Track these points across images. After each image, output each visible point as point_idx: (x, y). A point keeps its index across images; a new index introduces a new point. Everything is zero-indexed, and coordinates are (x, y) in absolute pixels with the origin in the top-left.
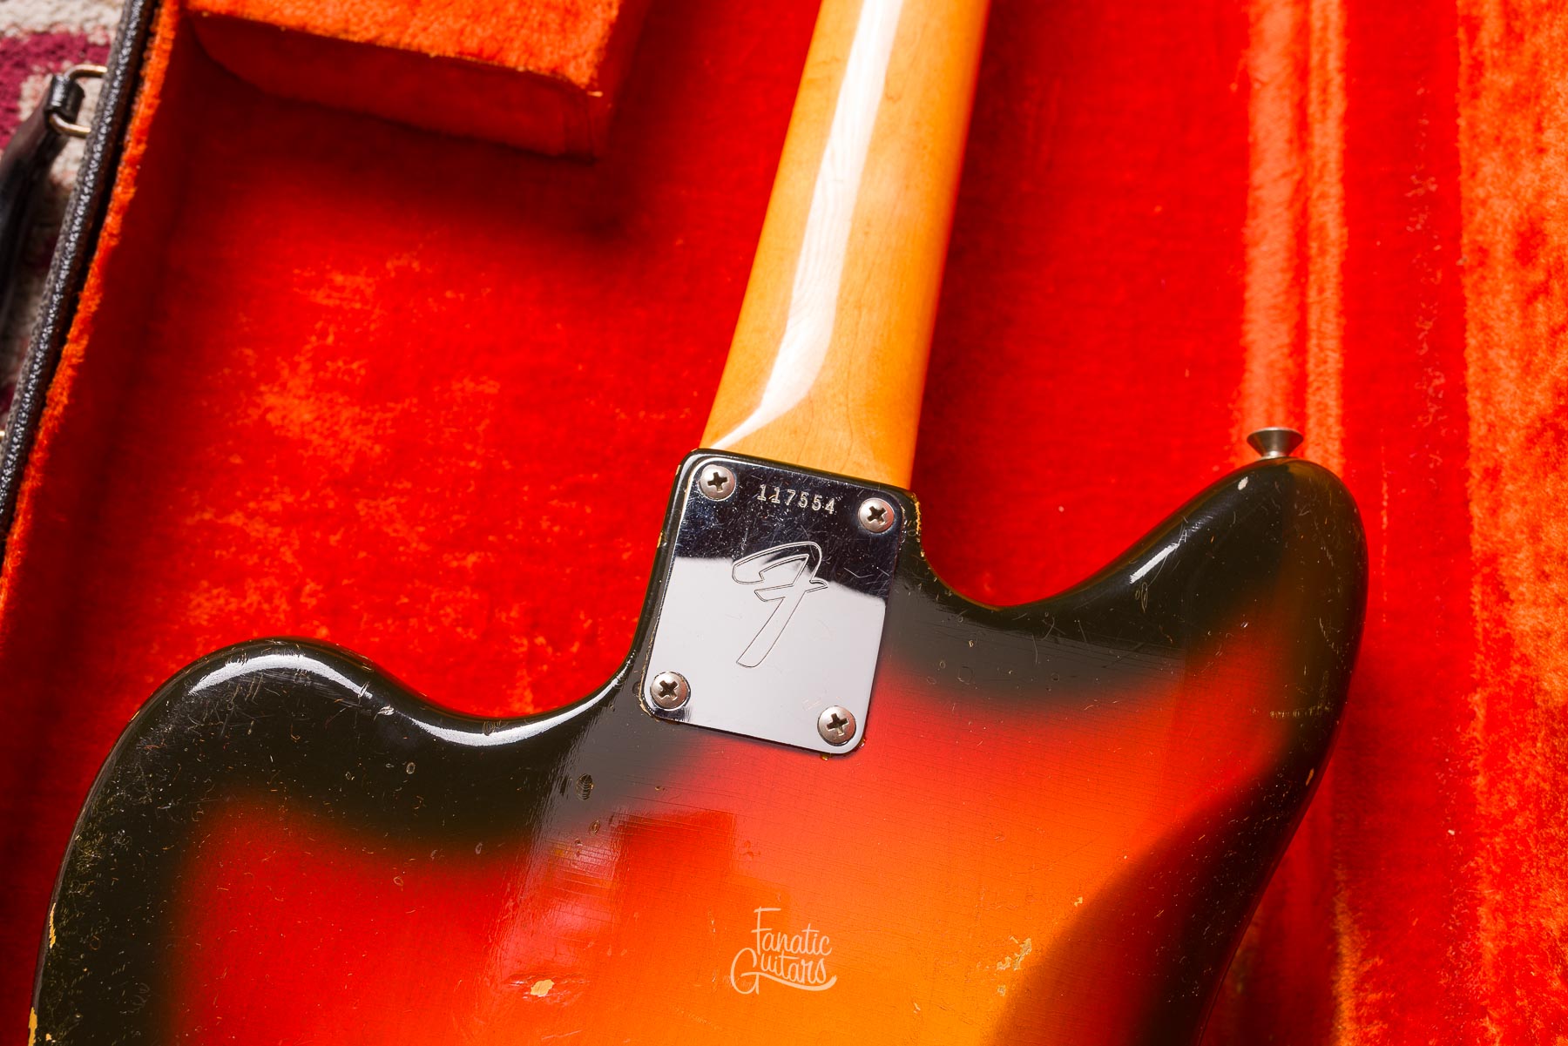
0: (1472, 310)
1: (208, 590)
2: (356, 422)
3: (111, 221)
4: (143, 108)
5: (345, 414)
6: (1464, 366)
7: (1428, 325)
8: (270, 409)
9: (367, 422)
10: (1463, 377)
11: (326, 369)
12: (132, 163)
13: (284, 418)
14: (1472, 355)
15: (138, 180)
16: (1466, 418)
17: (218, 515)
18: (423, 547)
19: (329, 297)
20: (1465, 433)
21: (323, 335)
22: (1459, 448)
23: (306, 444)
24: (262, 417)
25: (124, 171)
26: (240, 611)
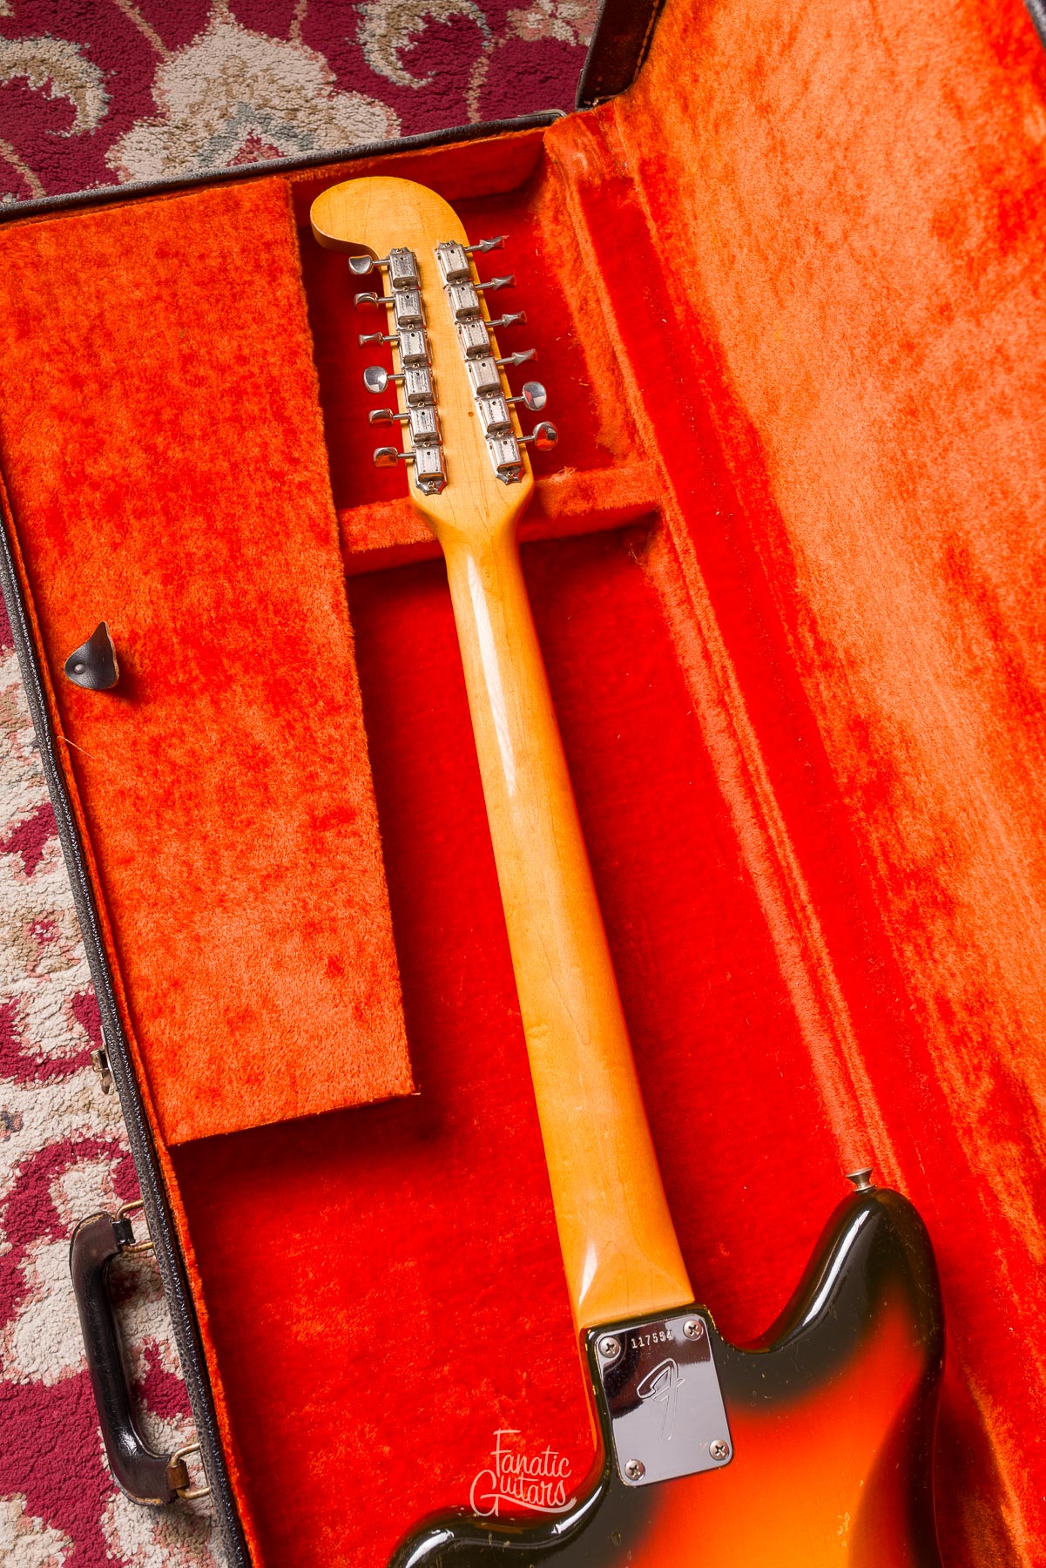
1: (315, 1455)
2: (348, 1319)
3: (199, 1306)
4: (182, 1230)
5: (340, 1317)
8: (297, 1333)
9: (354, 1316)
11: (316, 1295)
12: (192, 1265)
13: (307, 1334)
15: (201, 1273)
17: (299, 1410)
18: (418, 1375)
19: (297, 1250)
21: (305, 1275)
23: (326, 1345)
24: (296, 1341)
25: (190, 1272)
26: (338, 1460)
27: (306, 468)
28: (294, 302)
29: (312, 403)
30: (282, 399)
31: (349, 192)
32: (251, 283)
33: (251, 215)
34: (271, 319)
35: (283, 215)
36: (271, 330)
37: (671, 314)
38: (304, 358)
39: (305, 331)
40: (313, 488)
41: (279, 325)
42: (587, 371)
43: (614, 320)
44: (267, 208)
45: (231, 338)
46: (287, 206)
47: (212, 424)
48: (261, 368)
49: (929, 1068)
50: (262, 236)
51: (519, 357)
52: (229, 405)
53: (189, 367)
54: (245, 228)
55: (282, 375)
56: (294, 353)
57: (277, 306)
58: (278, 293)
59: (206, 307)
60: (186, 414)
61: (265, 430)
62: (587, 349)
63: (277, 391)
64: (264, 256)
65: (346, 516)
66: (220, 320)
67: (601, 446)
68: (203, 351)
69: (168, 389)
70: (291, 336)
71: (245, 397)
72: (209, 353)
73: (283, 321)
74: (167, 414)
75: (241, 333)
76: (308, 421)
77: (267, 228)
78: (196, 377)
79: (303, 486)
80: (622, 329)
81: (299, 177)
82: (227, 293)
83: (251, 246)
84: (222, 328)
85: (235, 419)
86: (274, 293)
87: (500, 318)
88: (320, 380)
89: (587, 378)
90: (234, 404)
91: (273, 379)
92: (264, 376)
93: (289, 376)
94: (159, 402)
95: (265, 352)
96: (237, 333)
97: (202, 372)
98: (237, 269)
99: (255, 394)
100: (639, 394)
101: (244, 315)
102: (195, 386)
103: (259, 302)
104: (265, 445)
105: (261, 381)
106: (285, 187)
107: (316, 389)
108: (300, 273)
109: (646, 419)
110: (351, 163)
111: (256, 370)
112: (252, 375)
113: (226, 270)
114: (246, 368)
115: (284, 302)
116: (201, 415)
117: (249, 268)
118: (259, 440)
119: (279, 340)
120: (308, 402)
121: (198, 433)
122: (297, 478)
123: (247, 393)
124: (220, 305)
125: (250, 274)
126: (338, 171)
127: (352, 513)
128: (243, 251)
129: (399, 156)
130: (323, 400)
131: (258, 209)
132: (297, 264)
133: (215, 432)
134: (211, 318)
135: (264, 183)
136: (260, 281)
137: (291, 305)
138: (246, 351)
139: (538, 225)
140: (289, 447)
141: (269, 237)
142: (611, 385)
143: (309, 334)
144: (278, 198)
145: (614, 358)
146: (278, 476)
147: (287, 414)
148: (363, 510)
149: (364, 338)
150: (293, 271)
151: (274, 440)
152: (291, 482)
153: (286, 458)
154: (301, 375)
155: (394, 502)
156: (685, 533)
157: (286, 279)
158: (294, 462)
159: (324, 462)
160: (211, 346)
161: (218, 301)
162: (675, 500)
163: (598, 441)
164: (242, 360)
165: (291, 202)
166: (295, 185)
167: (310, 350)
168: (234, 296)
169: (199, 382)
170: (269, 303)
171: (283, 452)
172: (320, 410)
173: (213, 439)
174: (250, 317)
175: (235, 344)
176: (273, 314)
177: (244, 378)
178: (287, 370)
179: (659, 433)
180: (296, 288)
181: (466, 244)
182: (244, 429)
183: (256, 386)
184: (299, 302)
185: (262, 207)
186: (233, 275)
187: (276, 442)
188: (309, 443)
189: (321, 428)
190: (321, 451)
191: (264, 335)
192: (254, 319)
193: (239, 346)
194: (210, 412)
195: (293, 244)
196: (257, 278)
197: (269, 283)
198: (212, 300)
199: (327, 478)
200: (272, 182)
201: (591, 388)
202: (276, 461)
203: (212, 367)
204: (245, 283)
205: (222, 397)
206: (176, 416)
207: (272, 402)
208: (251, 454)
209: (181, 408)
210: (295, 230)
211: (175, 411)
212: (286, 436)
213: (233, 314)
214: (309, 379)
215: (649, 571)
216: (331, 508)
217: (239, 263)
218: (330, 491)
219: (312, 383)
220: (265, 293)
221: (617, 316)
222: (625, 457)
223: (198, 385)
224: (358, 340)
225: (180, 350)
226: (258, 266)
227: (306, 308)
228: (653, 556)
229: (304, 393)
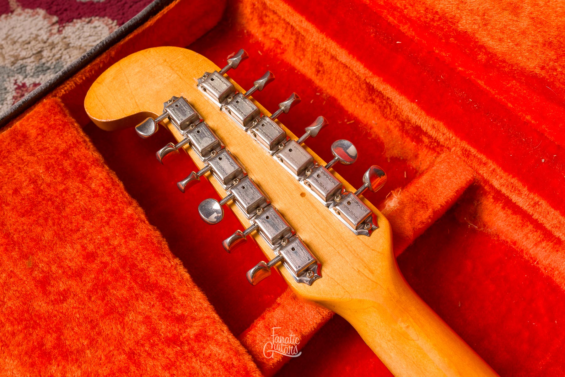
27: (194, 319)
28: (109, 185)
29: (169, 259)
30: (142, 270)
31: (108, 80)
32: (66, 190)
33: (40, 138)
34: (98, 209)
35: (65, 124)
36: (102, 219)
37: (401, 35)
38: (141, 225)
39: (130, 204)
40: (210, 333)
41: (106, 211)
42: (347, 112)
43: (358, 63)
44: (50, 126)
45: (72, 243)
46: (65, 116)
47: (93, 328)
48: (110, 254)
50: (57, 149)
51: (314, 128)
52: (99, 302)
53: (49, 288)
54: (41, 150)
55: (131, 251)
56: (132, 226)
57: (97, 196)
58: (93, 186)
59: (39, 229)
60: (66, 332)
61: (142, 306)
62: (338, 97)
63: (134, 266)
64: (66, 163)
65: (249, 339)
66: (56, 234)
67: (392, 158)
68: (54, 268)
69: (40, 318)
70: (121, 213)
71: (109, 287)
72: (60, 267)
73: (108, 206)
74: (50, 341)
75: (79, 234)
76: (173, 277)
77: (58, 141)
78: (59, 293)
79: (201, 337)
80: (367, 66)
81: (62, 91)
82: (51, 209)
83: (52, 161)
84: (61, 240)
85: (110, 311)
86: (89, 188)
87: (279, 108)
88: (164, 235)
89: (350, 117)
90: (103, 299)
91: (125, 258)
92: (116, 260)
93: (137, 248)
94: (37, 334)
95: (107, 239)
96: (75, 236)
97: (62, 287)
98: (49, 185)
99: (117, 281)
100: (414, 106)
101: (74, 218)
102: (62, 301)
103: (82, 201)
104: (147, 320)
105: (115, 265)
106: (56, 103)
107: (165, 245)
108: (102, 161)
109: (432, 121)
110: (98, 60)
111: (107, 259)
112: (105, 264)
113: (41, 191)
114: (98, 261)
115: (101, 190)
116: (79, 325)
117: (59, 179)
118: (140, 318)
119: (113, 222)
120: (165, 260)
121: (86, 343)
122: (192, 332)
123: (110, 283)
124: (50, 222)
125: (62, 183)
126: (91, 71)
127: (252, 332)
128: (47, 169)
129: (131, 36)
130: (176, 251)
131: (44, 131)
132: (97, 155)
133: (99, 334)
134: (48, 235)
135: (39, 108)
136: (73, 184)
137: (108, 189)
138: (91, 248)
139: (250, 35)
140: (169, 309)
141: (63, 146)
142: (375, 111)
143: (135, 203)
144: (55, 114)
145: (371, 89)
146: (174, 340)
147: (153, 280)
148: (260, 324)
149: (183, 184)
150: (95, 162)
151: (154, 311)
152: (188, 339)
153: (172, 321)
154: (146, 241)
155: (279, 300)
156: (525, 191)
157: (94, 171)
158: (180, 319)
159: (206, 304)
160: (59, 260)
161: (46, 220)
162: (499, 170)
163: (388, 156)
164: (90, 257)
165: (67, 112)
166: (63, 98)
167: (143, 216)
168: (57, 208)
169: (64, 296)
170: (89, 197)
171: (166, 317)
172: (177, 261)
173: (100, 340)
174: (79, 217)
175: (78, 247)
176: (98, 203)
177: (100, 271)
178: (132, 244)
179: (450, 126)
180: (105, 174)
181: (219, 69)
182: (123, 315)
183: (114, 272)
184: (113, 183)
185: (46, 128)
186: (49, 192)
187: (156, 312)
188: (184, 295)
189: (187, 276)
190: (198, 295)
191: (99, 225)
192: (83, 217)
193: (83, 246)
194: (86, 318)
195: (85, 141)
196: (69, 183)
197: (82, 182)
198: (41, 221)
199: (216, 316)
200: (44, 105)
201: (357, 122)
202: (164, 328)
203: (70, 277)
204: (62, 192)
205: (90, 298)
206: (58, 338)
207: (135, 278)
208: (140, 334)
209: (59, 331)
210: (80, 130)
211: (54, 335)
212: (161, 300)
213: (64, 222)
214: (155, 241)
215: (491, 230)
216: (236, 343)
217: (48, 180)
218: (225, 328)
219: (159, 242)
220: (82, 192)
221: (360, 59)
222: (416, 156)
223: (65, 300)
224: (178, 188)
225: (34, 279)
226: (65, 174)
227: (121, 185)
228: (486, 217)
229: (157, 255)
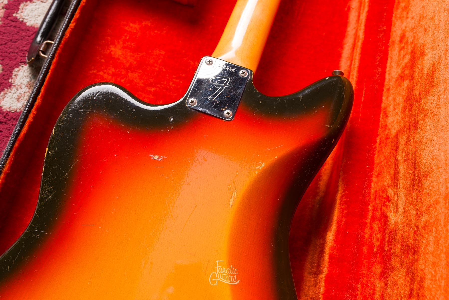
0: (390, 55)
2: (131, 56)
5: (129, 54)
6: (386, 67)
7: (379, 58)
8: (112, 51)
9: (133, 56)
10: (385, 70)
11: (126, 44)
13: (115, 53)
14: (388, 65)
16: (385, 79)
17: (97, 72)
18: (142, 85)
19: (129, 29)
20: (384, 82)
21: (126, 36)
22: (382, 85)
23: (119, 59)
24: (110, 52)
49: (384, 67)
